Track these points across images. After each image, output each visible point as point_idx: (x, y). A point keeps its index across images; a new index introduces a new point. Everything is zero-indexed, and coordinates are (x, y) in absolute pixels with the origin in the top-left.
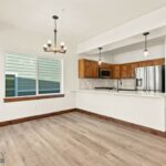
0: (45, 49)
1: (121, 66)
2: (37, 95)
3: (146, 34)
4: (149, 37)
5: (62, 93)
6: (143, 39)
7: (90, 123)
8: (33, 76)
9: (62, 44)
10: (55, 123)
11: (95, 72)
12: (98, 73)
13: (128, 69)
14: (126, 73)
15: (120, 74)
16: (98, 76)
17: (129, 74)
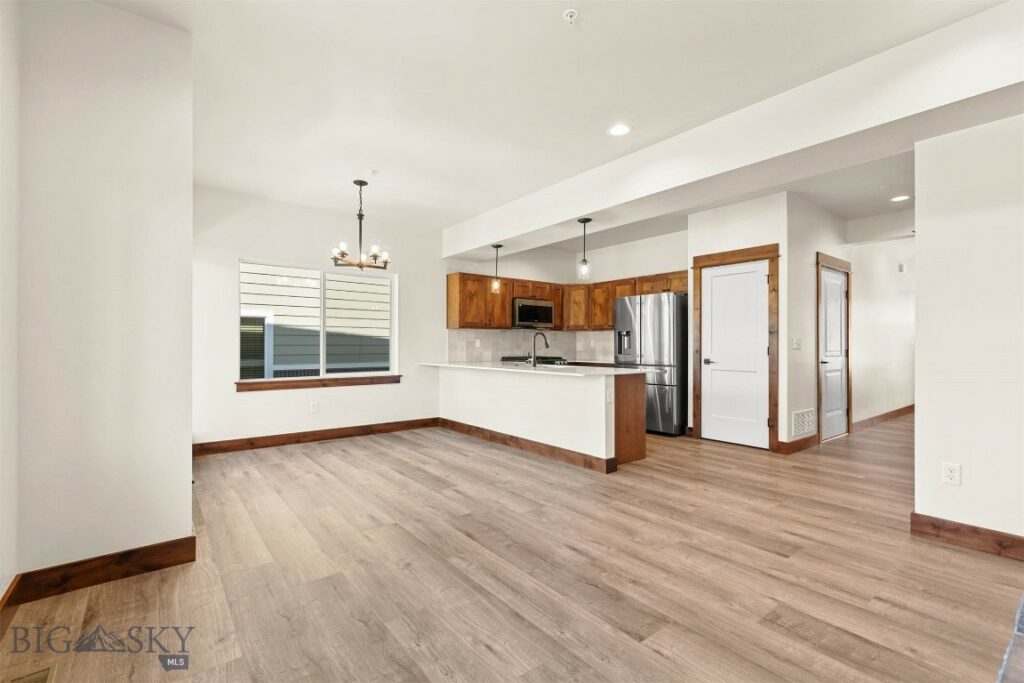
0: (336, 260)
1: (590, 289)
2: (323, 375)
3: (585, 221)
4: (591, 228)
5: (394, 371)
6: (578, 231)
7: (457, 451)
8: (307, 319)
9: (375, 250)
10: (365, 448)
11: (497, 311)
12: (508, 312)
13: (607, 301)
14: (603, 313)
15: (589, 315)
16: (509, 321)
17: (610, 315)
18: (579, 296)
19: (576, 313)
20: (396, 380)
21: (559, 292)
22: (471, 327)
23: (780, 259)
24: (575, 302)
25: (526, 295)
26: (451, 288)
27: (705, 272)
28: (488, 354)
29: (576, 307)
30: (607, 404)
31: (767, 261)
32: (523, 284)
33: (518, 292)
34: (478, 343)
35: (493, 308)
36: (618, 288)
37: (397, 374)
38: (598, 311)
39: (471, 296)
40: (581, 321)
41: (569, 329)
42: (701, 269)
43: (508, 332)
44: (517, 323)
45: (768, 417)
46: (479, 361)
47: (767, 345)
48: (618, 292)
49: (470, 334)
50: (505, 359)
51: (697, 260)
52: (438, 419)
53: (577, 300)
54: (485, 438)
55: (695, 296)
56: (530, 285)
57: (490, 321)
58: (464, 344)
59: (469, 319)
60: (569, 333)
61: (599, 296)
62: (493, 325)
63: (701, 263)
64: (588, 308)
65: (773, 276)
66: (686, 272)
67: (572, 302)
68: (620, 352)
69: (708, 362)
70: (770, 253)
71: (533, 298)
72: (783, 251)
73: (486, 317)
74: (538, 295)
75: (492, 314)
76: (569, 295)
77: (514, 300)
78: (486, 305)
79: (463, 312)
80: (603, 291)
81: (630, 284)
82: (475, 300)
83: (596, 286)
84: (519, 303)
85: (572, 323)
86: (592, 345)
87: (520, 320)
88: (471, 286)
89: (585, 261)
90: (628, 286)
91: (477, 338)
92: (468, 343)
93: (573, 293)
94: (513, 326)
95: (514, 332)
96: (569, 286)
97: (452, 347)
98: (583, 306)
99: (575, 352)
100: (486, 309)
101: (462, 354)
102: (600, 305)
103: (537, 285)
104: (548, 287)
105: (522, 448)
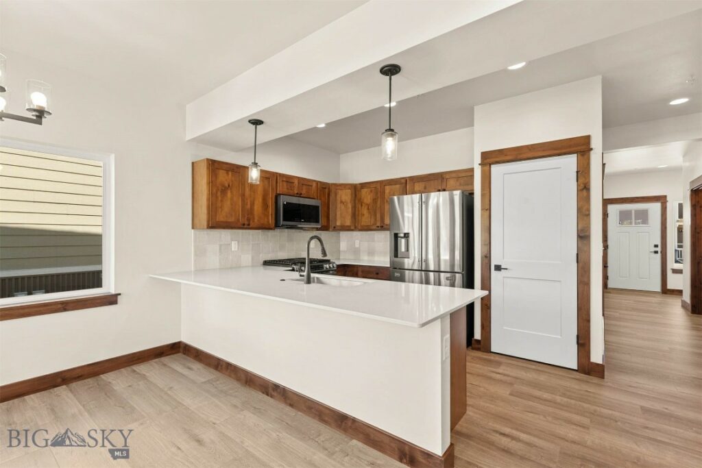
5: (109, 289)
11: (258, 207)
12: (271, 210)
13: (375, 200)
14: (369, 213)
15: (354, 216)
16: (271, 221)
17: (378, 216)
18: (346, 196)
19: (342, 213)
20: (111, 300)
21: (326, 190)
22: (224, 228)
23: (592, 152)
24: (341, 202)
25: (291, 192)
26: (198, 178)
27: (496, 169)
28: (247, 258)
29: (343, 207)
30: (443, 362)
31: (576, 155)
32: (288, 179)
33: (282, 188)
34: (234, 246)
35: (253, 204)
36: (388, 189)
37: (113, 292)
38: (365, 211)
39: (224, 190)
40: (348, 222)
41: (335, 229)
42: (490, 165)
43: (270, 233)
44: (282, 222)
45: (575, 333)
46: (236, 267)
47: (576, 252)
48: (387, 191)
49: (225, 235)
50: (267, 263)
51: (485, 155)
52: (179, 343)
53: (343, 199)
54: (238, 379)
55: (483, 195)
56: (296, 182)
57: (249, 220)
58: (217, 247)
59: (221, 217)
60: (334, 233)
61: (367, 196)
62: (252, 225)
63: (490, 159)
64: (354, 207)
65: (583, 174)
66: (472, 170)
67: (339, 202)
68: (396, 255)
69: (498, 268)
70: (580, 147)
71: (299, 195)
72: (597, 144)
73: (243, 216)
74: (304, 192)
75: (251, 211)
76: (336, 194)
77: (277, 197)
78: (243, 201)
79: (213, 209)
80: (371, 191)
81: (401, 184)
82: (229, 194)
83: (363, 185)
84: (284, 200)
85: (338, 223)
86: (357, 246)
87: (284, 220)
88: (223, 177)
89: (390, 130)
90: (398, 186)
91: (232, 240)
92: (221, 246)
93: (340, 192)
94: (277, 225)
95: (277, 232)
96: (335, 185)
97: (200, 253)
98: (350, 206)
99: (339, 251)
100: (243, 207)
101: (213, 259)
102: (368, 205)
103: (303, 182)
104: (314, 185)
105: (291, 405)
